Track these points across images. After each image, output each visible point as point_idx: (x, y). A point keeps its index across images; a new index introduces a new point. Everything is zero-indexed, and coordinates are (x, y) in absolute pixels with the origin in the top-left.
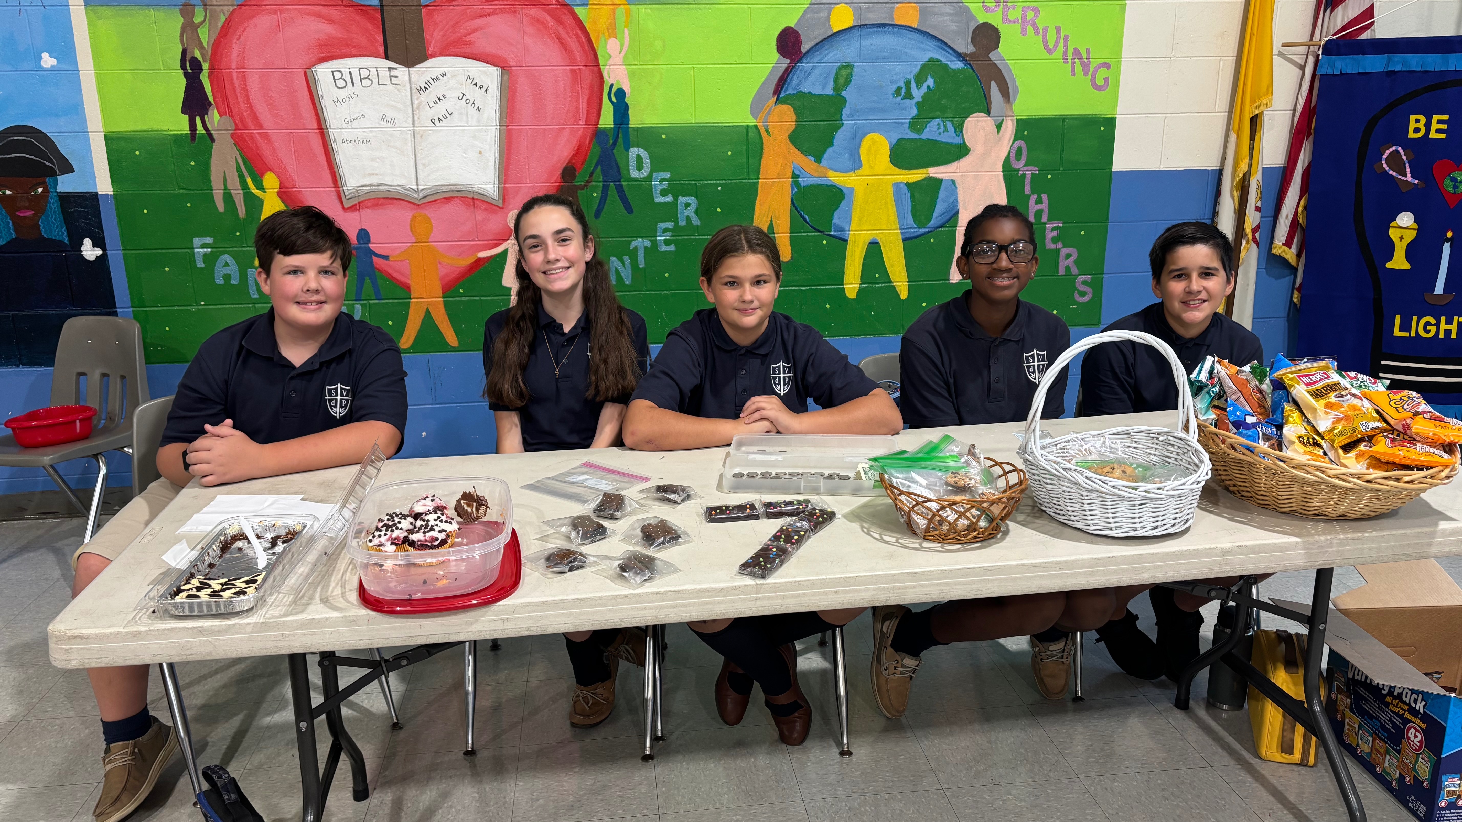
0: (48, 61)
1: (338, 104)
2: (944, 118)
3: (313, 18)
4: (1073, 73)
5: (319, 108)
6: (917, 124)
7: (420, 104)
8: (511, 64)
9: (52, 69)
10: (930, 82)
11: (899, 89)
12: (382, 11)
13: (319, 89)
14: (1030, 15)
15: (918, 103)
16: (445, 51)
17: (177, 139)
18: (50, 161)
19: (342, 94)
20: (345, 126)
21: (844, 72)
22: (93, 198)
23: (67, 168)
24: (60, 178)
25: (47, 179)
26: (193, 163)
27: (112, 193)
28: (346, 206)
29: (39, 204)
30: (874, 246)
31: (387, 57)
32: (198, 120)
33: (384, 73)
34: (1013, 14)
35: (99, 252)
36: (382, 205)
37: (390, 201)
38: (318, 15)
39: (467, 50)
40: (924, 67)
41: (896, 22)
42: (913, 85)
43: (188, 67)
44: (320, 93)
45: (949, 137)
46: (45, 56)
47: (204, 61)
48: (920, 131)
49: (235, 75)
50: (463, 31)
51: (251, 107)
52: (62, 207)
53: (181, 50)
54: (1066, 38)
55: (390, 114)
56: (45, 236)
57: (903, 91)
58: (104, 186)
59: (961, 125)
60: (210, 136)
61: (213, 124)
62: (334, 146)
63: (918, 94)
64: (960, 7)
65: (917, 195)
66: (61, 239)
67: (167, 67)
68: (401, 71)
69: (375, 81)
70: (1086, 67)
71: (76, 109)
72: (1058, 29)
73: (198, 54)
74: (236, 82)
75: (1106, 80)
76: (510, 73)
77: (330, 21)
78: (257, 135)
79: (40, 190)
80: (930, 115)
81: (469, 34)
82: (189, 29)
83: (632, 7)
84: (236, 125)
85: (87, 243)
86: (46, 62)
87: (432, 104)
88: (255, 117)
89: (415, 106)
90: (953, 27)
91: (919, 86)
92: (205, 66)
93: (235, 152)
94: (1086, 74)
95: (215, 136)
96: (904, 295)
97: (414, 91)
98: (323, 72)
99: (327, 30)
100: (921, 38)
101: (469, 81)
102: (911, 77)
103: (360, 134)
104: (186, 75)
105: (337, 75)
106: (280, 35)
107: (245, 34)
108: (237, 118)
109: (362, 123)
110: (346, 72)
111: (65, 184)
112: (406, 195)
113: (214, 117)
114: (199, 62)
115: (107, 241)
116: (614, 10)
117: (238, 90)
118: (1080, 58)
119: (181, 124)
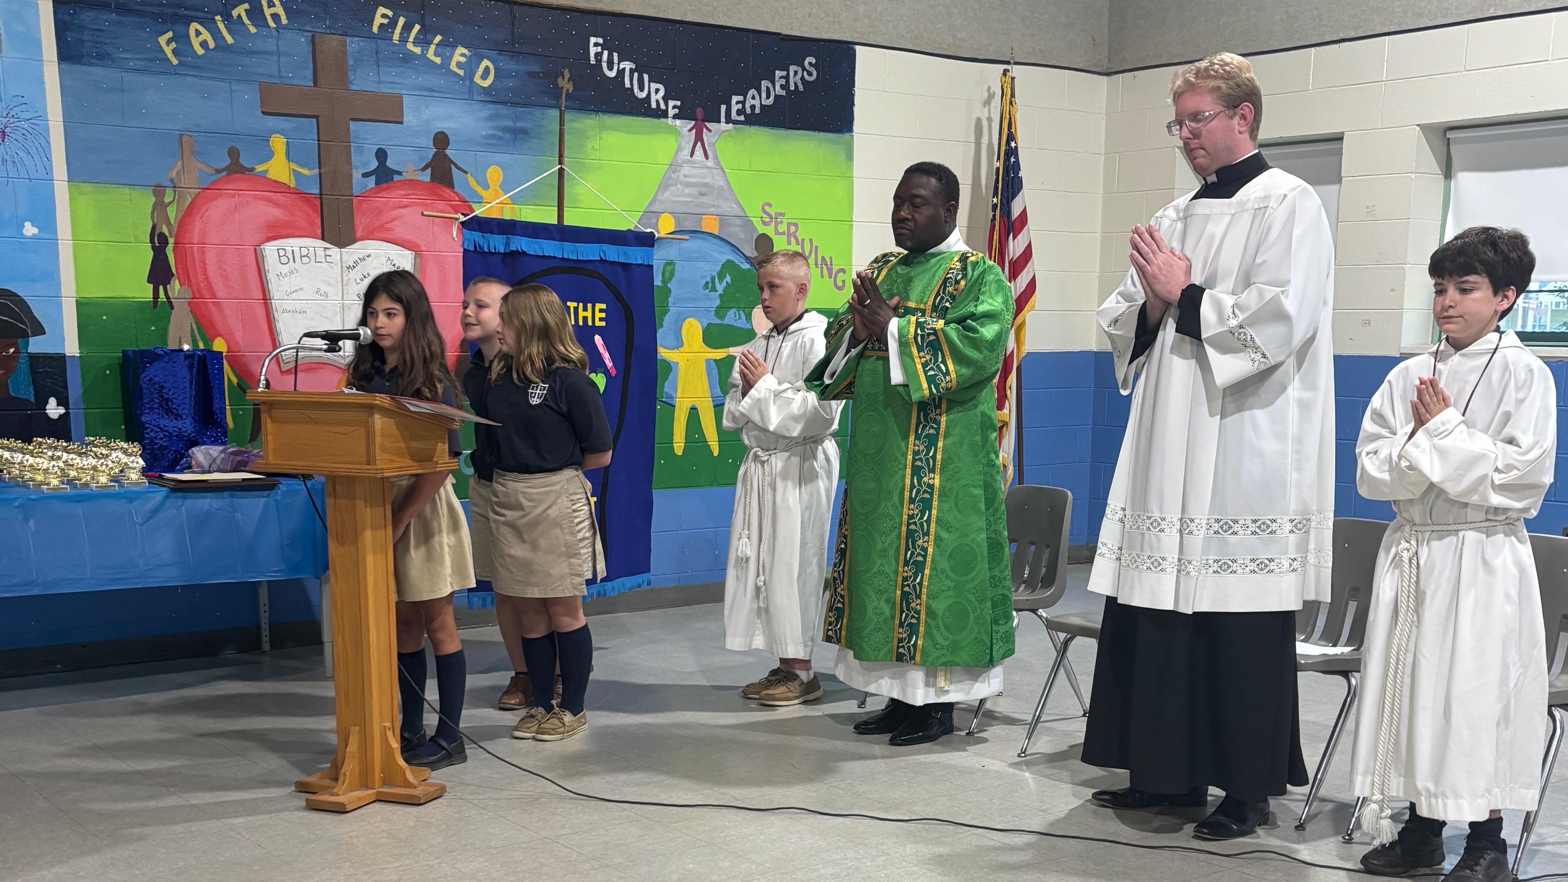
0: (30, 230)
1: (281, 278)
2: (738, 308)
3: (265, 203)
4: (822, 276)
5: (265, 281)
6: (720, 311)
7: (348, 280)
8: (423, 249)
9: (34, 237)
10: (728, 279)
11: (707, 283)
12: (321, 199)
13: (266, 264)
14: (793, 229)
15: (720, 295)
16: (368, 236)
17: (141, 305)
18: (24, 323)
19: (285, 269)
20: (286, 297)
21: (669, 268)
22: (60, 359)
23: (39, 330)
24: (32, 340)
25: (19, 340)
26: (153, 328)
27: (78, 355)
28: (283, 369)
29: (9, 363)
30: (694, 409)
31: (323, 239)
32: (161, 288)
33: (320, 252)
34: (782, 228)
35: (62, 411)
36: (314, 369)
37: (321, 366)
38: (268, 200)
39: (388, 236)
40: (724, 266)
41: (704, 230)
42: (717, 280)
43: (156, 241)
44: (266, 268)
45: (742, 323)
46: (28, 224)
47: (171, 236)
48: (722, 318)
49: (195, 250)
50: (385, 219)
51: (207, 278)
52: (31, 366)
53: (151, 226)
54: (817, 247)
55: (324, 288)
56: (13, 395)
57: (710, 285)
58: (72, 348)
59: (750, 314)
60: (170, 303)
61: (173, 292)
62: (276, 315)
63: (720, 288)
64: (747, 221)
65: (722, 370)
66: (28, 397)
67: (138, 241)
68: (335, 251)
69: (313, 259)
70: (830, 270)
71: (52, 276)
72: (811, 241)
73: (165, 230)
74: (196, 256)
75: (843, 282)
76: (421, 256)
77: (277, 204)
78: (211, 304)
79: (12, 350)
80: (729, 305)
81: (390, 222)
82: (160, 207)
83: (516, 206)
84: (194, 294)
85: (52, 402)
86: (28, 230)
87: (358, 281)
88: (210, 287)
89: (345, 282)
90: (742, 235)
91: (721, 282)
92: (171, 241)
93: (191, 319)
94: (830, 277)
95: (174, 304)
96: (716, 454)
97: (345, 269)
98: (270, 249)
99: (275, 213)
100: (722, 243)
101: (389, 262)
102: (715, 274)
103: (298, 305)
104: (154, 248)
105: (282, 253)
106: (237, 215)
107: (207, 214)
108: (195, 288)
109: (301, 295)
110: (289, 249)
111: (36, 345)
112: (335, 361)
113: (175, 286)
114: (166, 237)
115: (71, 401)
116: (502, 208)
117: (197, 262)
118: (826, 265)
119: (146, 292)
